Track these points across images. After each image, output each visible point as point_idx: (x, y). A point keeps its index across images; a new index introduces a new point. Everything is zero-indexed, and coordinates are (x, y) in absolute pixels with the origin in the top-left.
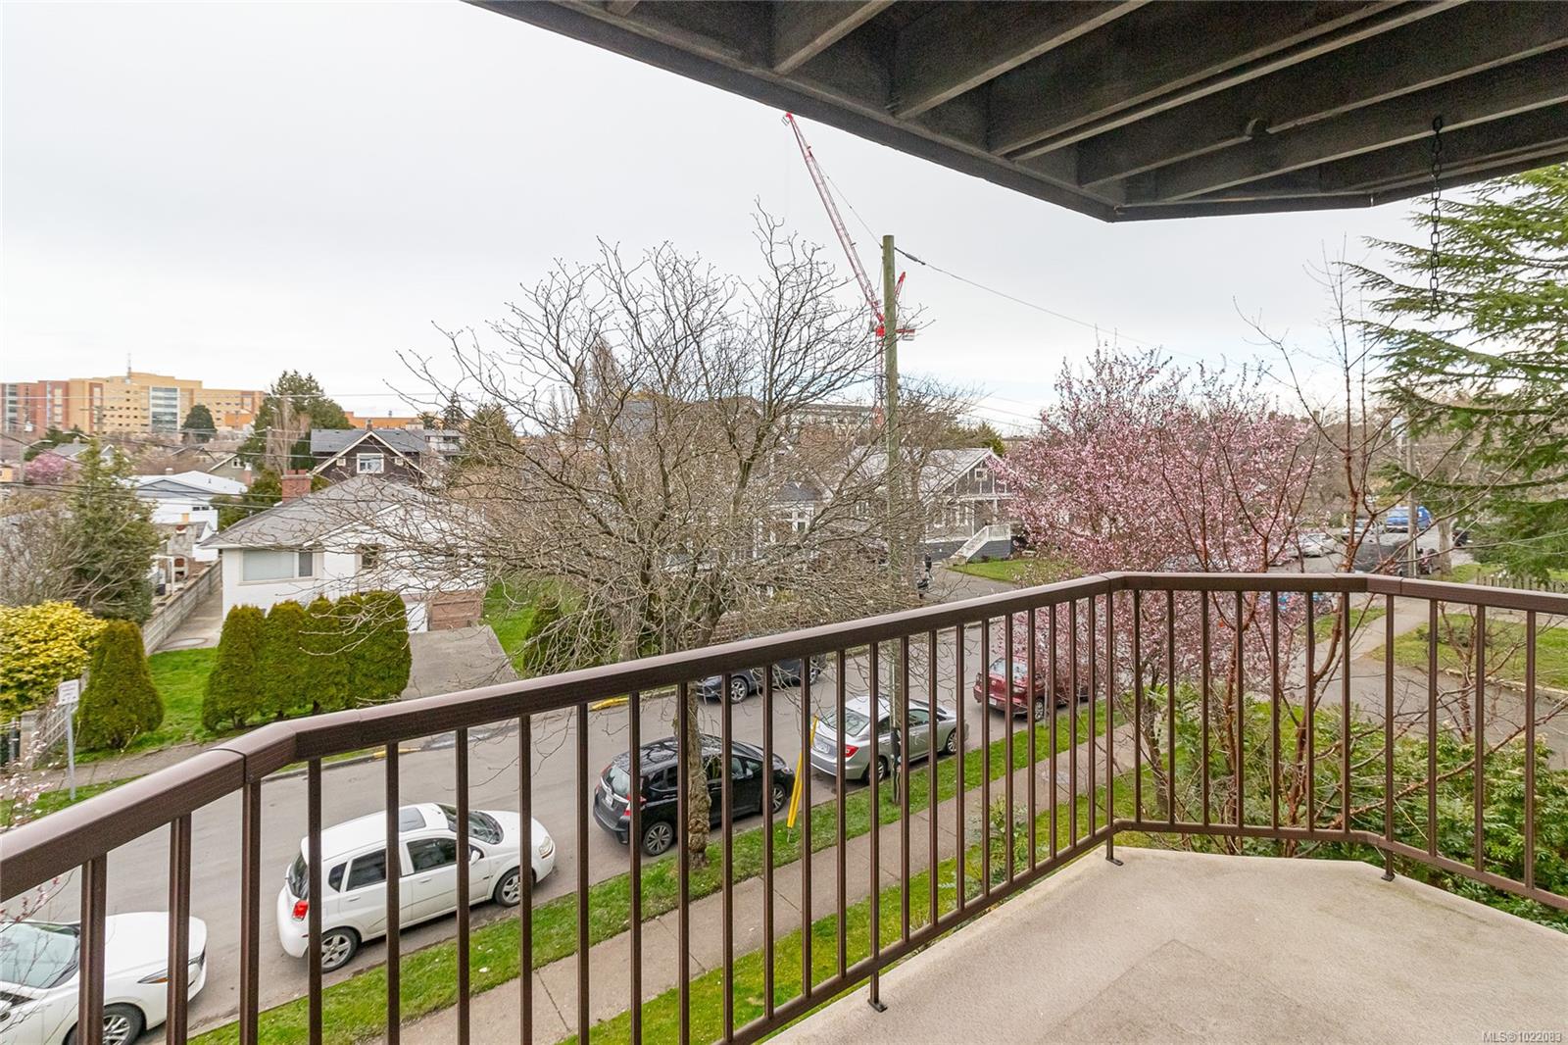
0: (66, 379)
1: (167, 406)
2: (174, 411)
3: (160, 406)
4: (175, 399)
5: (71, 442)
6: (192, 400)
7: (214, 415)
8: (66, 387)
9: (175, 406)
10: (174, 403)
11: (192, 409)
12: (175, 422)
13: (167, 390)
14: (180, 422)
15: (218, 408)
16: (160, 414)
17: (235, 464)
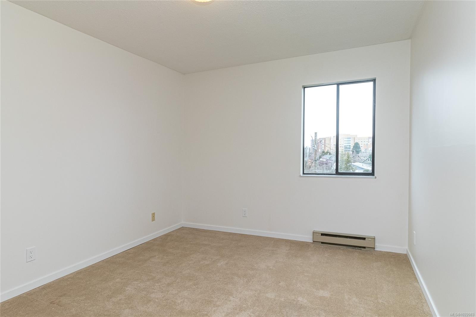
0: (325, 137)
1: (348, 143)
2: (350, 144)
3: (346, 143)
4: (350, 141)
5: (327, 154)
6: (354, 141)
7: (361, 145)
8: (325, 139)
9: (350, 143)
10: (350, 142)
11: (355, 144)
12: (350, 148)
13: (348, 138)
14: (352, 148)
15: (362, 143)
16: (346, 146)
17: (369, 160)
